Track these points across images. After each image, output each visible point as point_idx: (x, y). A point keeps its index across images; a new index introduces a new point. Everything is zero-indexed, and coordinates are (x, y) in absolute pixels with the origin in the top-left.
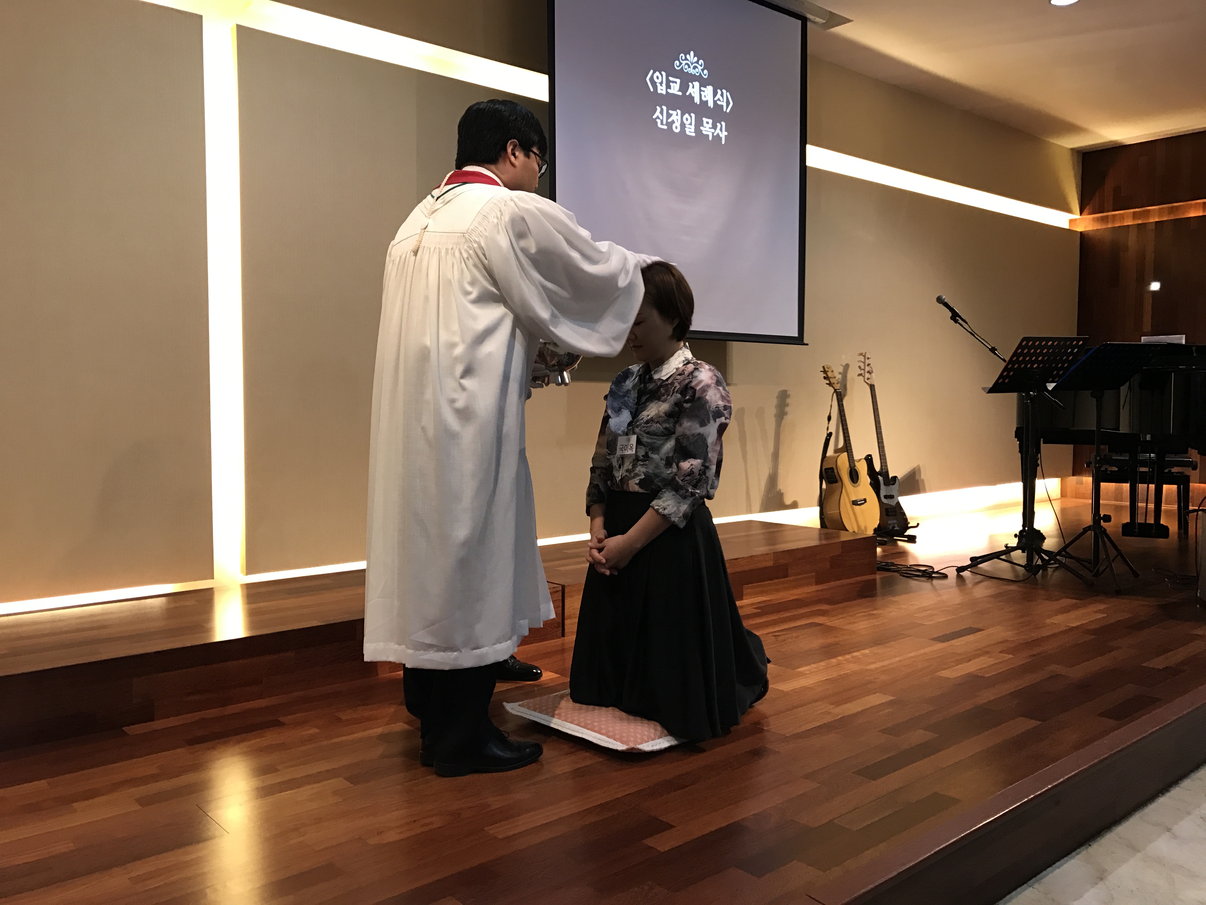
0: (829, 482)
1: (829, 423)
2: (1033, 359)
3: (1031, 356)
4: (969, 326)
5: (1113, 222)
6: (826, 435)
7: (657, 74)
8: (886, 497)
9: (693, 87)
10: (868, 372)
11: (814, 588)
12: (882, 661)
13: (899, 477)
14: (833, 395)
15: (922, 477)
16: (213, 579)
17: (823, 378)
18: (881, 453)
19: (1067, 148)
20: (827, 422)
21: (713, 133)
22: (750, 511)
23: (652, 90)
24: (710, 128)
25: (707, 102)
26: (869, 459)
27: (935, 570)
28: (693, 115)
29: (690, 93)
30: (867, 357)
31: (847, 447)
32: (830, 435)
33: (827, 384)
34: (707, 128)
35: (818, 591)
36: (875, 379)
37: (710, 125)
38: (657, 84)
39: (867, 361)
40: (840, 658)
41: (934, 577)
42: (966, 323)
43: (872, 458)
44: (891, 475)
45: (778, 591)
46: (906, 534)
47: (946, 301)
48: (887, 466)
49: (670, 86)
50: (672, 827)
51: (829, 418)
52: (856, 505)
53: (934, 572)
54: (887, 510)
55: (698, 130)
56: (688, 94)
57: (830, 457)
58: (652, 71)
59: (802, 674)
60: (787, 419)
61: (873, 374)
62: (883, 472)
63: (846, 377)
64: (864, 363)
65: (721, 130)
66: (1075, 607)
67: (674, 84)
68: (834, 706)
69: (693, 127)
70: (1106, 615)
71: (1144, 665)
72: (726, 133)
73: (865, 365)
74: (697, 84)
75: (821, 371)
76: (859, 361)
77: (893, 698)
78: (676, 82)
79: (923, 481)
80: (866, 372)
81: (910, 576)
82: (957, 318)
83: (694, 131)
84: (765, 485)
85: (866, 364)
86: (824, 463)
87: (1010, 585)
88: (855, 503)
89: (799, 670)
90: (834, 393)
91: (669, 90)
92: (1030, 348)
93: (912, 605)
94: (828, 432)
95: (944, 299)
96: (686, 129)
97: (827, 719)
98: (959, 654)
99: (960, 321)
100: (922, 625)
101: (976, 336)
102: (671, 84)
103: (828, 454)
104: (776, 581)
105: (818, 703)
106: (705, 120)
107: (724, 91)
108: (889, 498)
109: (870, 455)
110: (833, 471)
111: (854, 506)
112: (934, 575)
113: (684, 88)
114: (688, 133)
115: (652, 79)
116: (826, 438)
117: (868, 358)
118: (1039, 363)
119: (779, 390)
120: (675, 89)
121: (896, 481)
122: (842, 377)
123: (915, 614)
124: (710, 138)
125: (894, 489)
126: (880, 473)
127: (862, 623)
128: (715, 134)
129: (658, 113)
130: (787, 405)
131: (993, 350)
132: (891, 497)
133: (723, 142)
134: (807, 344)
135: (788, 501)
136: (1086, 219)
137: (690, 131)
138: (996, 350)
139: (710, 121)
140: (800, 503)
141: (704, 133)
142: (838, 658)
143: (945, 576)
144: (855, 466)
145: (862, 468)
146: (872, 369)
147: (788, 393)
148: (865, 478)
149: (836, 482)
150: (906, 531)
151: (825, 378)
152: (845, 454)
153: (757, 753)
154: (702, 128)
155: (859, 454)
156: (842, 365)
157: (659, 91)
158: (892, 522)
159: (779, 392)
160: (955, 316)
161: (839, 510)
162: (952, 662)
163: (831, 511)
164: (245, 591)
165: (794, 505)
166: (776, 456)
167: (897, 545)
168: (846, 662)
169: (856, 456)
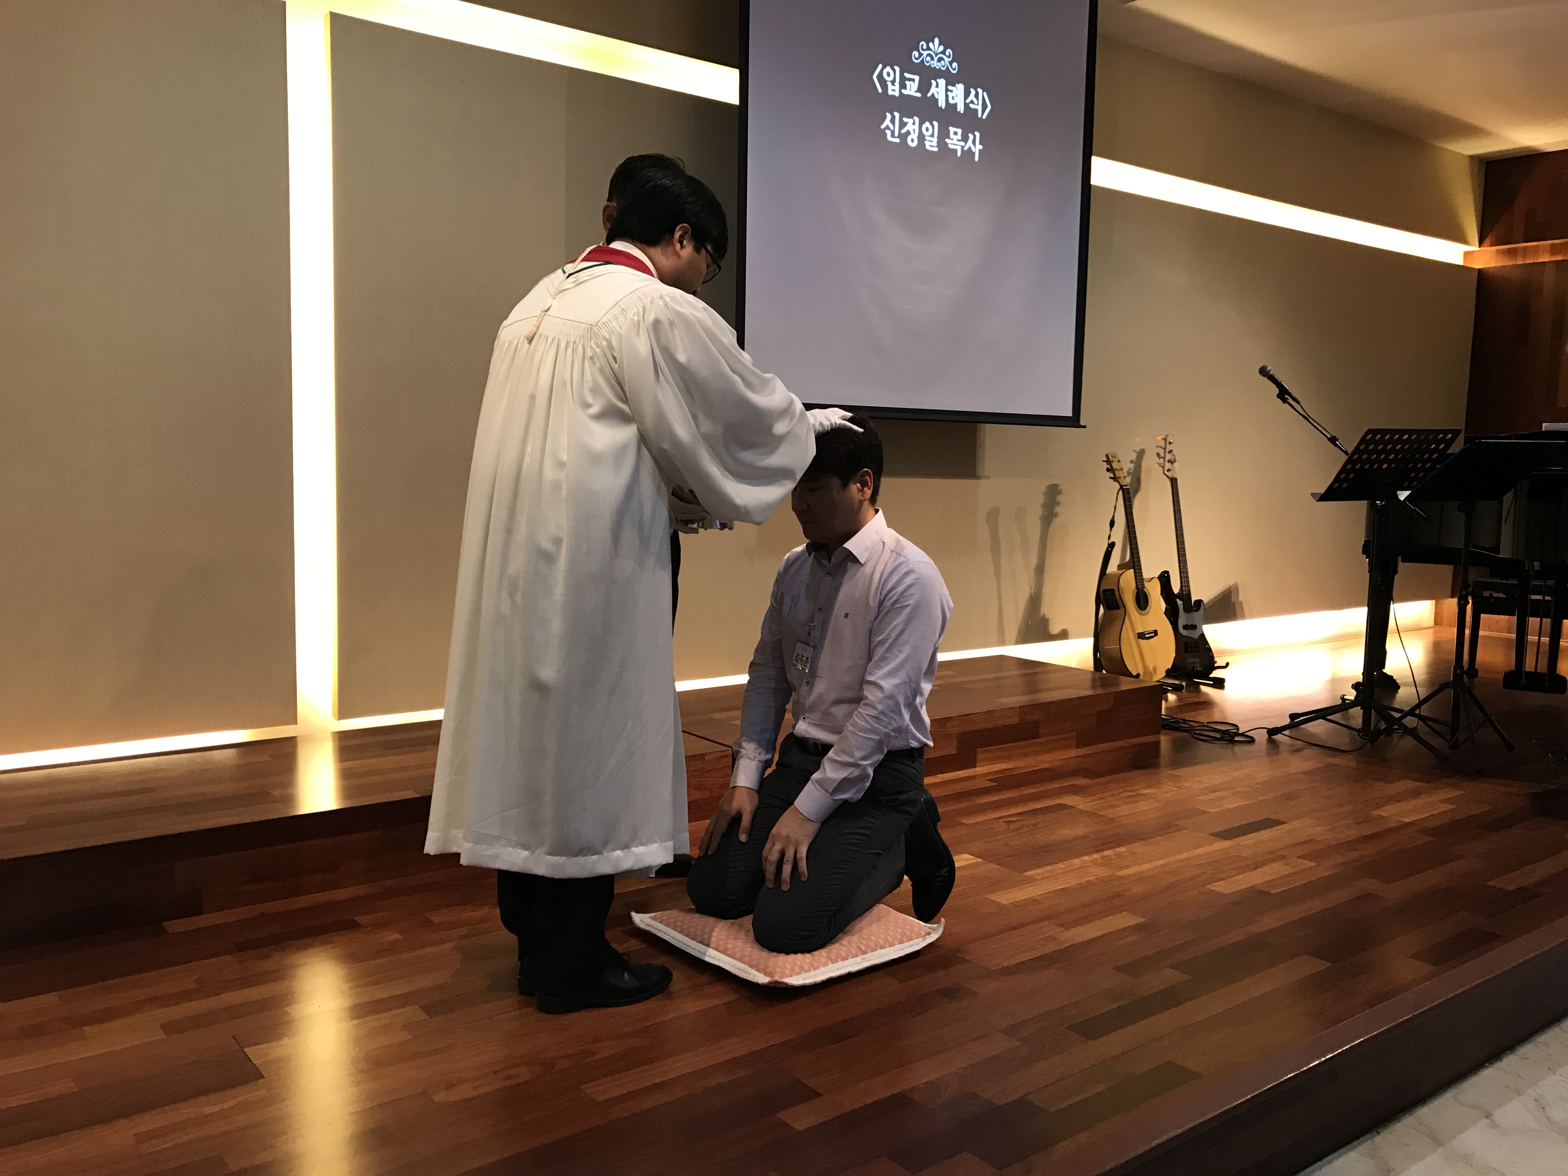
0: (1108, 608)
1: (1111, 530)
2: (1382, 457)
3: (1379, 453)
4: (1303, 408)
5: (1524, 257)
6: (1107, 546)
7: (888, 69)
8: (1185, 627)
9: (937, 86)
10: (1169, 461)
11: (1073, 753)
12: (1140, 865)
13: (1205, 601)
14: (1118, 493)
15: (1240, 599)
16: (296, 724)
17: (1105, 469)
18: (1182, 570)
19: (1464, 155)
20: (1109, 528)
21: (963, 147)
22: (1002, 643)
23: (880, 91)
24: (958, 140)
25: (956, 105)
26: (1164, 578)
27: (1241, 732)
28: (936, 124)
29: (933, 94)
30: (1168, 441)
31: (1134, 562)
32: (1112, 545)
33: (1111, 478)
34: (955, 141)
35: (1077, 757)
36: (1178, 471)
37: (959, 137)
38: (888, 83)
39: (1168, 446)
40: (1086, 858)
41: (1236, 741)
42: (1298, 402)
43: (1169, 575)
44: (1194, 598)
45: (1025, 755)
46: (1212, 676)
47: (1271, 373)
48: (1189, 586)
49: (906, 85)
50: (818, 1095)
51: (1112, 524)
52: (1142, 639)
53: (1237, 734)
54: (1186, 644)
55: (942, 143)
56: (929, 95)
57: (1111, 575)
58: (880, 66)
59: (1032, 880)
60: (1056, 522)
61: (1175, 464)
62: (1183, 594)
63: (1140, 466)
64: (1165, 449)
65: (974, 142)
66: (1416, 794)
67: (911, 83)
68: (1063, 929)
69: (935, 140)
70: (1455, 807)
71: (1489, 884)
72: (981, 147)
73: (1165, 452)
74: (942, 82)
75: (1104, 461)
76: (1157, 447)
77: (1144, 920)
78: (913, 80)
79: (1241, 603)
80: (1166, 461)
81: (1204, 738)
82: (1286, 396)
83: (936, 145)
84: (1025, 608)
85: (1168, 450)
86: (1103, 582)
87: (1333, 756)
88: (1141, 636)
89: (1030, 873)
90: (1119, 490)
91: (903, 91)
92: (1377, 443)
93: (1199, 781)
94: (1110, 542)
95: (1270, 370)
96: (926, 142)
97: (1050, 948)
98: (1245, 858)
99: (1290, 401)
100: (1205, 812)
101: (1311, 420)
102: (907, 82)
103: (1109, 571)
104: (1021, 743)
105: (1043, 924)
106: (952, 130)
107: (980, 90)
108: (1189, 629)
109: (1167, 572)
110: (1114, 594)
111: (1140, 640)
112: (1236, 739)
113: (924, 87)
114: (928, 147)
115: (880, 77)
116: (1107, 549)
117: (1170, 443)
118: (1390, 462)
119: (1048, 484)
120: (912, 89)
121: (1200, 606)
122: (1135, 467)
123: (1199, 796)
124: (959, 154)
125: (1198, 616)
126: (1179, 596)
127: (1124, 806)
128: (965, 149)
129: (887, 122)
130: (1058, 504)
131: (1333, 440)
132: (1194, 627)
133: (977, 159)
134: (1084, 427)
135: (1055, 629)
136: (1487, 251)
137: (931, 144)
138: (1337, 440)
139: (959, 131)
140: (1071, 631)
141: (951, 146)
142: (1083, 858)
143: (1252, 741)
144: (1144, 587)
145: (1154, 590)
146: (1175, 457)
147: (1060, 488)
148: (1158, 603)
149: (1118, 608)
150: (1211, 673)
151: (1108, 470)
152: (1131, 572)
153: (951, 993)
154: (947, 140)
155: (1151, 570)
156: (1135, 451)
157: (890, 93)
158: (1194, 661)
159: (1047, 487)
160: (1283, 394)
161: (1120, 645)
162: (1233, 869)
163: (1109, 646)
164: (337, 742)
165: (1063, 635)
166: (1040, 570)
167: (1198, 691)
168: (1091, 864)
169: (1146, 575)
